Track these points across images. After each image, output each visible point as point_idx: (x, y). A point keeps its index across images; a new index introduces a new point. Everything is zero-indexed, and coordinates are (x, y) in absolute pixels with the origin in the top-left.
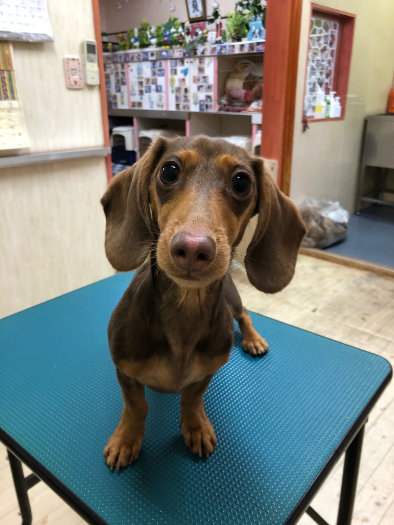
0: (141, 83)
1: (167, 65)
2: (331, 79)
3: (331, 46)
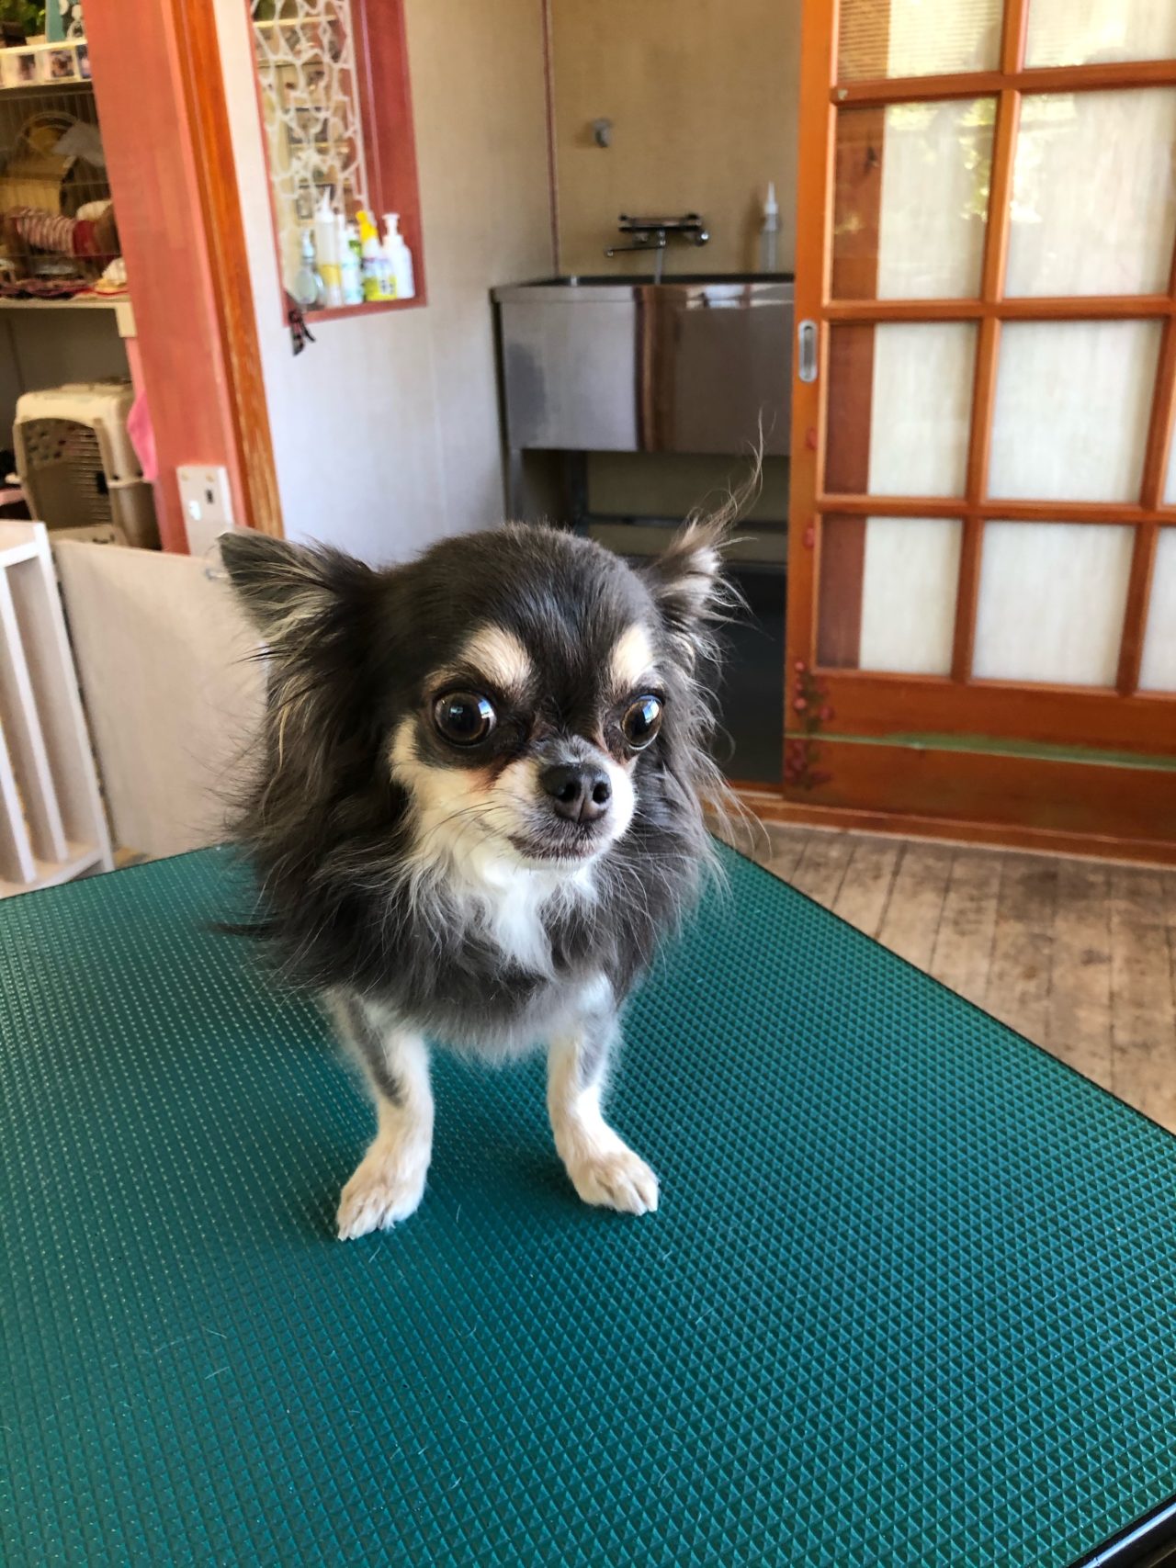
2: (358, 170)
3: (336, 57)
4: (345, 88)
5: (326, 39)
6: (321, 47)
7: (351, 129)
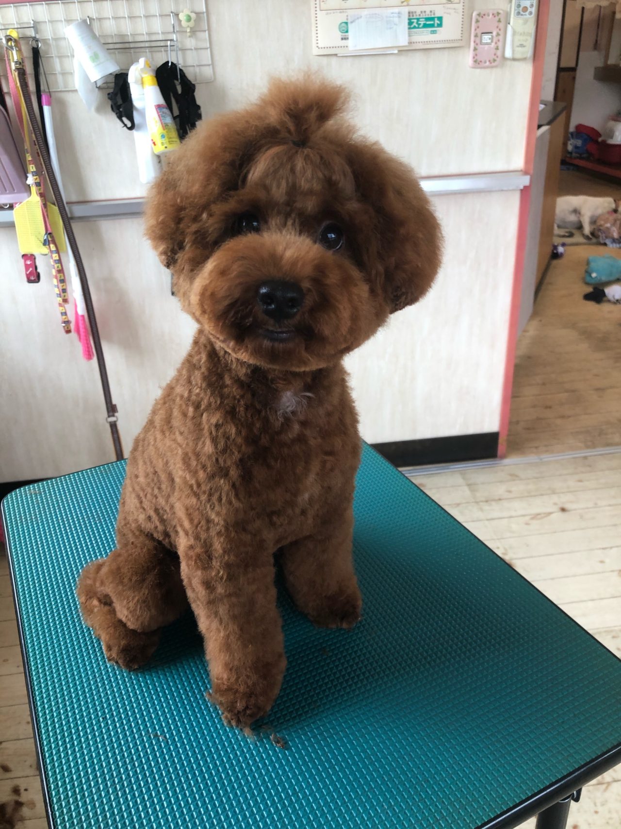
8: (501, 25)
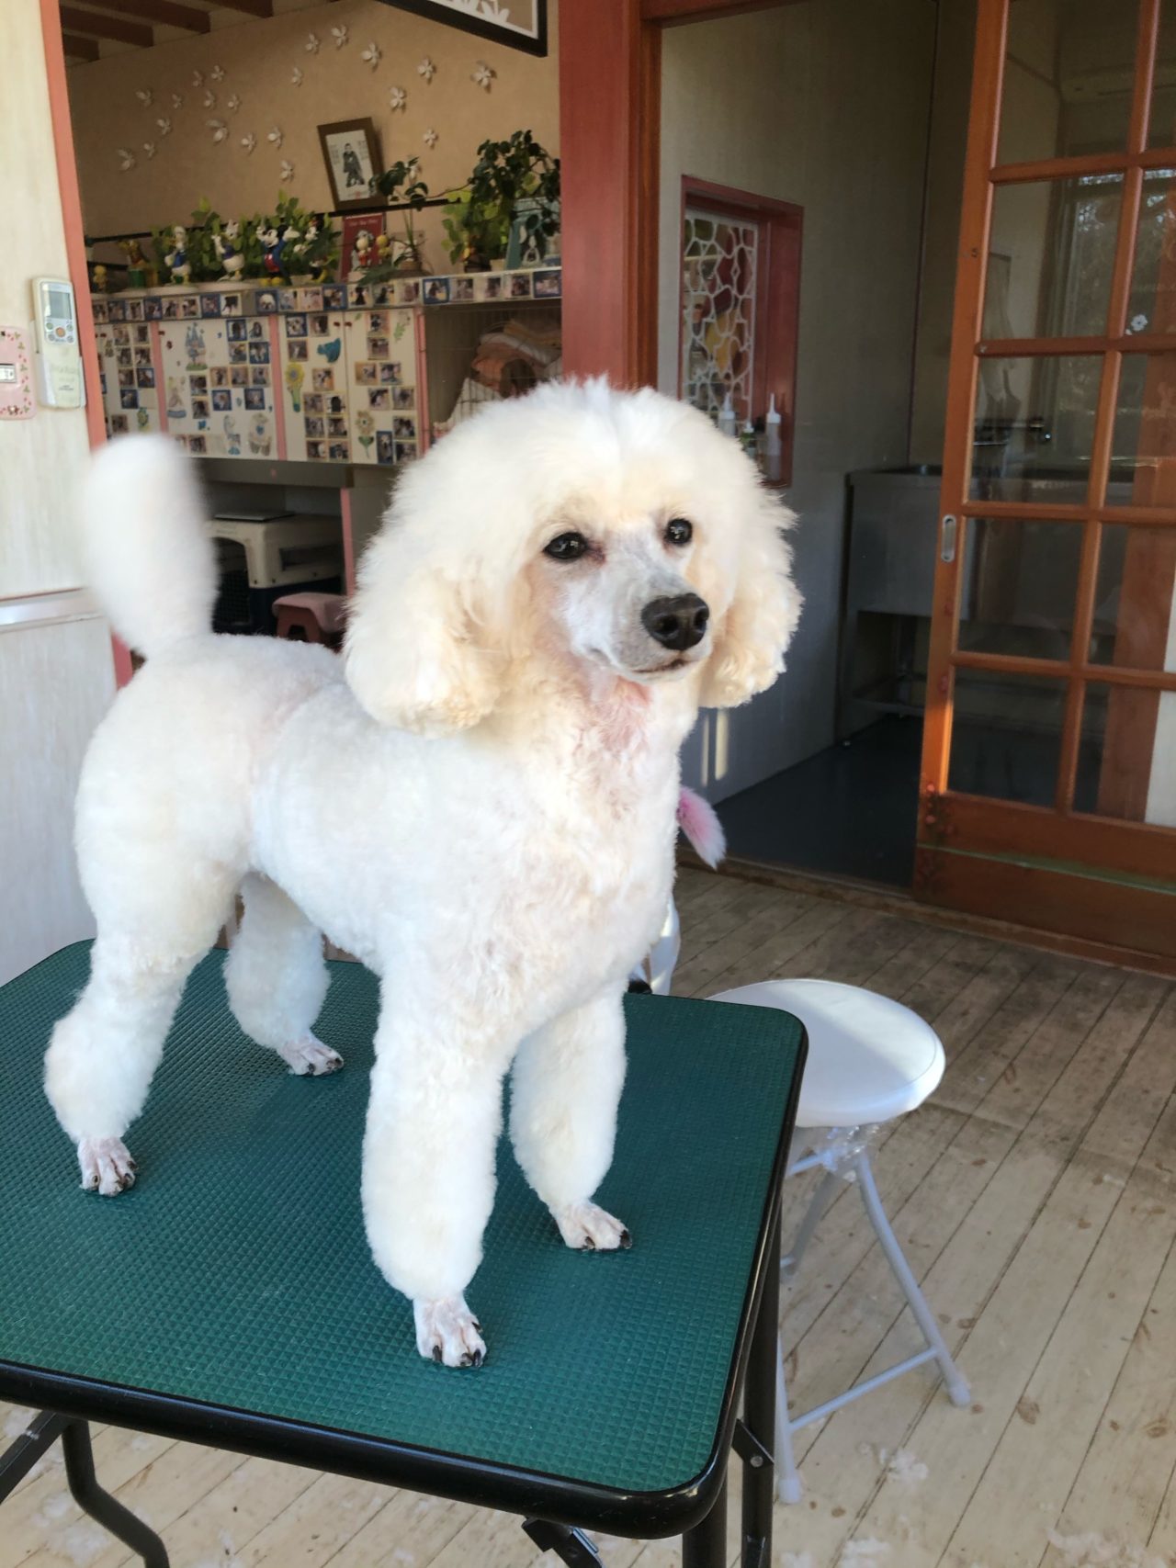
0: (200, 383)
1: (278, 333)
2: (747, 376)
3: (741, 290)
4: (745, 313)
5: (735, 279)
6: (731, 284)
7: (746, 344)
8: (27, 353)
